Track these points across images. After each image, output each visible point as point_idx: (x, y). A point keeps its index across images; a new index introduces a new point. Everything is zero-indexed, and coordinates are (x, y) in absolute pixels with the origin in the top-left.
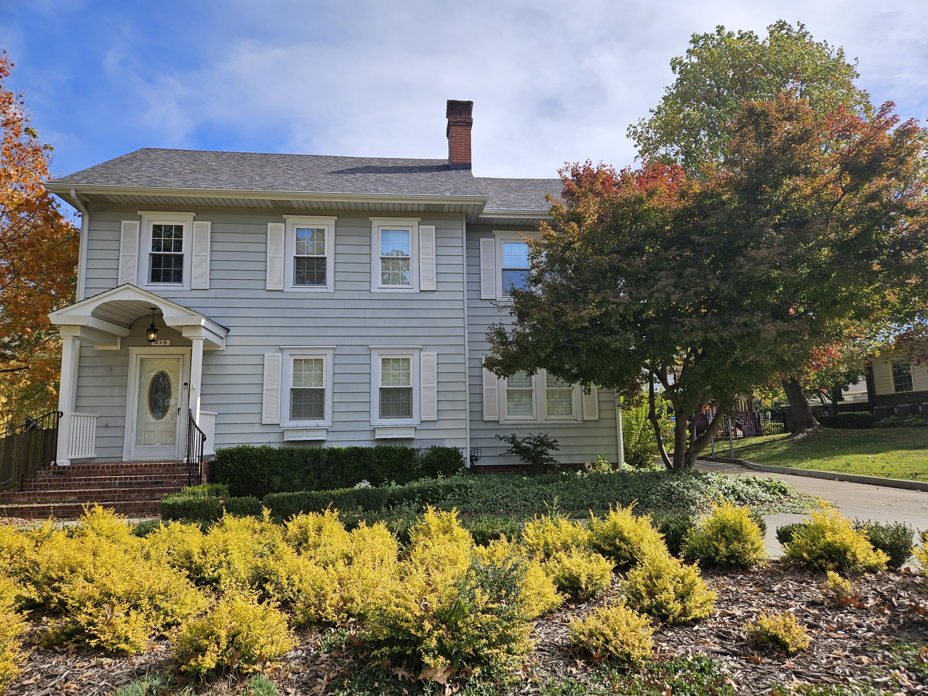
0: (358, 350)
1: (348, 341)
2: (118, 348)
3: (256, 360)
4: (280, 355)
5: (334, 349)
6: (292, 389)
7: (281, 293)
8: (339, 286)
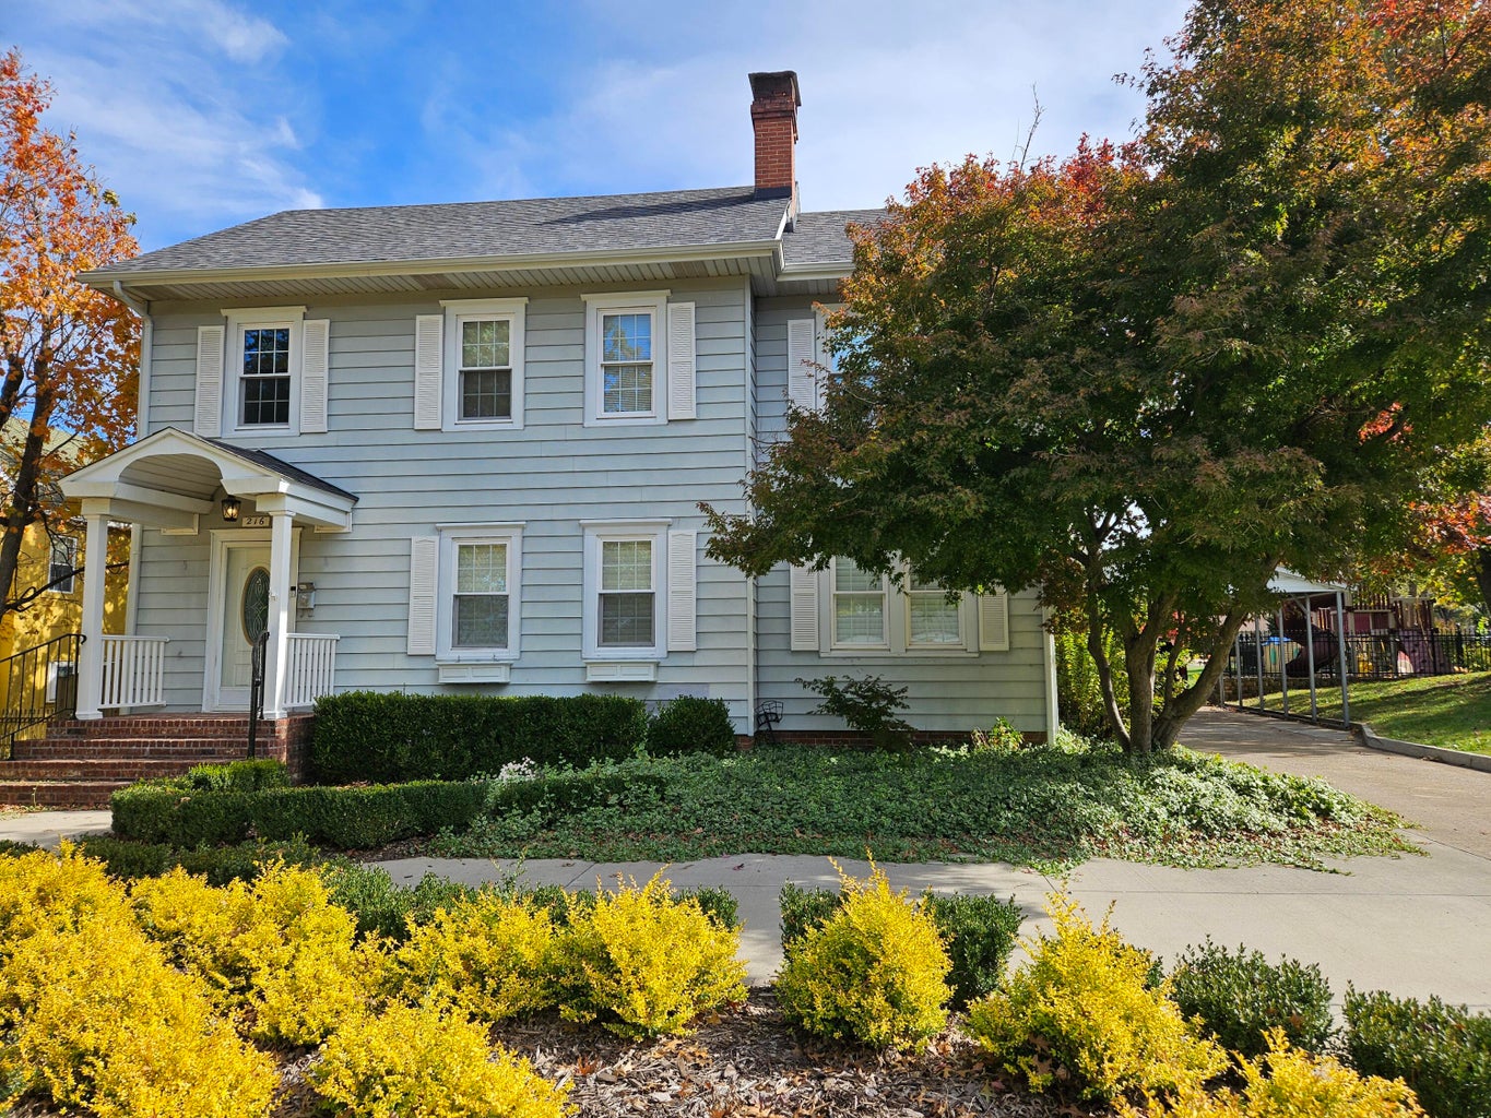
0: (561, 529)
1: (546, 513)
2: (193, 531)
3: (399, 548)
4: (436, 538)
5: (523, 528)
6: (456, 596)
7: (438, 434)
8: (533, 418)
